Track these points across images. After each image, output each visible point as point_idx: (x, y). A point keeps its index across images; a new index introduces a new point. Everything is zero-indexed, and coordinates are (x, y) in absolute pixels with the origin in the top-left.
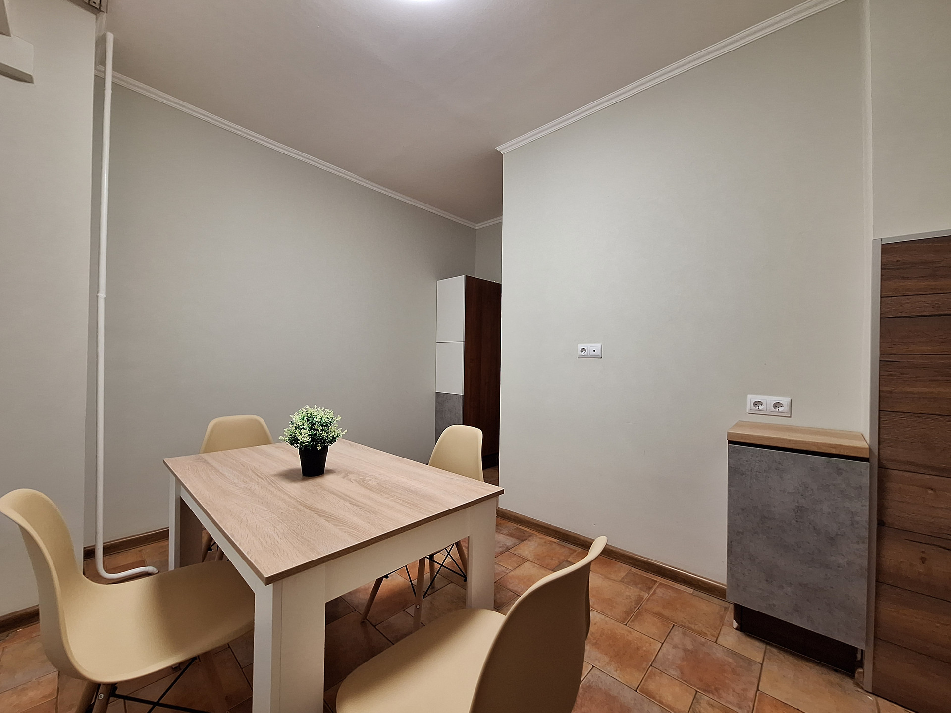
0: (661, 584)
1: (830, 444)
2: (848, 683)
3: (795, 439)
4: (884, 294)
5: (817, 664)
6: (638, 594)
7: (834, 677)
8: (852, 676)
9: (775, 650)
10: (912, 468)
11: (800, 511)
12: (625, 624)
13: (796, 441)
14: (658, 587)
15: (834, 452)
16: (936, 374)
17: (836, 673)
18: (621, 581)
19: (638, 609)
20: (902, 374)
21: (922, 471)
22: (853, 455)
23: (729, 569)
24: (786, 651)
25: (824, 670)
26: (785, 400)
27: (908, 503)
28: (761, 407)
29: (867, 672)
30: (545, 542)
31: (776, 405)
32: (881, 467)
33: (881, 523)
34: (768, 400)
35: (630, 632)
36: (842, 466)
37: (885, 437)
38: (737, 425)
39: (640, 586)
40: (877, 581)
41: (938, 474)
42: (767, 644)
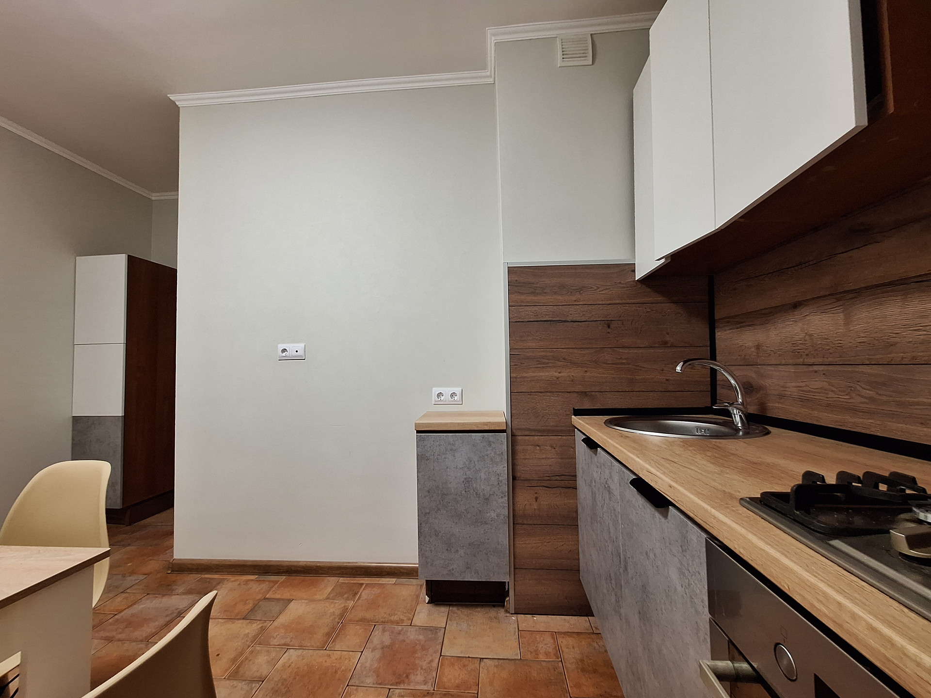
0: (367, 585)
1: (484, 423)
2: (501, 612)
3: (462, 422)
4: (511, 304)
5: (482, 606)
6: (343, 605)
7: (492, 612)
8: (503, 606)
9: (455, 609)
10: (527, 433)
11: (467, 481)
12: (325, 648)
13: (463, 423)
14: (364, 589)
15: (486, 429)
16: (538, 363)
17: (494, 608)
18: (327, 598)
19: (342, 623)
20: (521, 364)
21: (533, 433)
22: (497, 429)
23: (420, 549)
24: (462, 606)
25: (487, 609)
26: (457, 390)
27: (528, 459)
28: (442, 398)
29: (511, 599)
30: (239, 584)
31: (453, 395)
32: (513, 435)
33: (514, 478)
34: (447, 391)
35: (329, 656)
36: (491, 439)
37: (514, 412)
38: (425, 416)
39: (346, 596)
40: (513, 524)
41: (541, 434)
42: (450, 605)
